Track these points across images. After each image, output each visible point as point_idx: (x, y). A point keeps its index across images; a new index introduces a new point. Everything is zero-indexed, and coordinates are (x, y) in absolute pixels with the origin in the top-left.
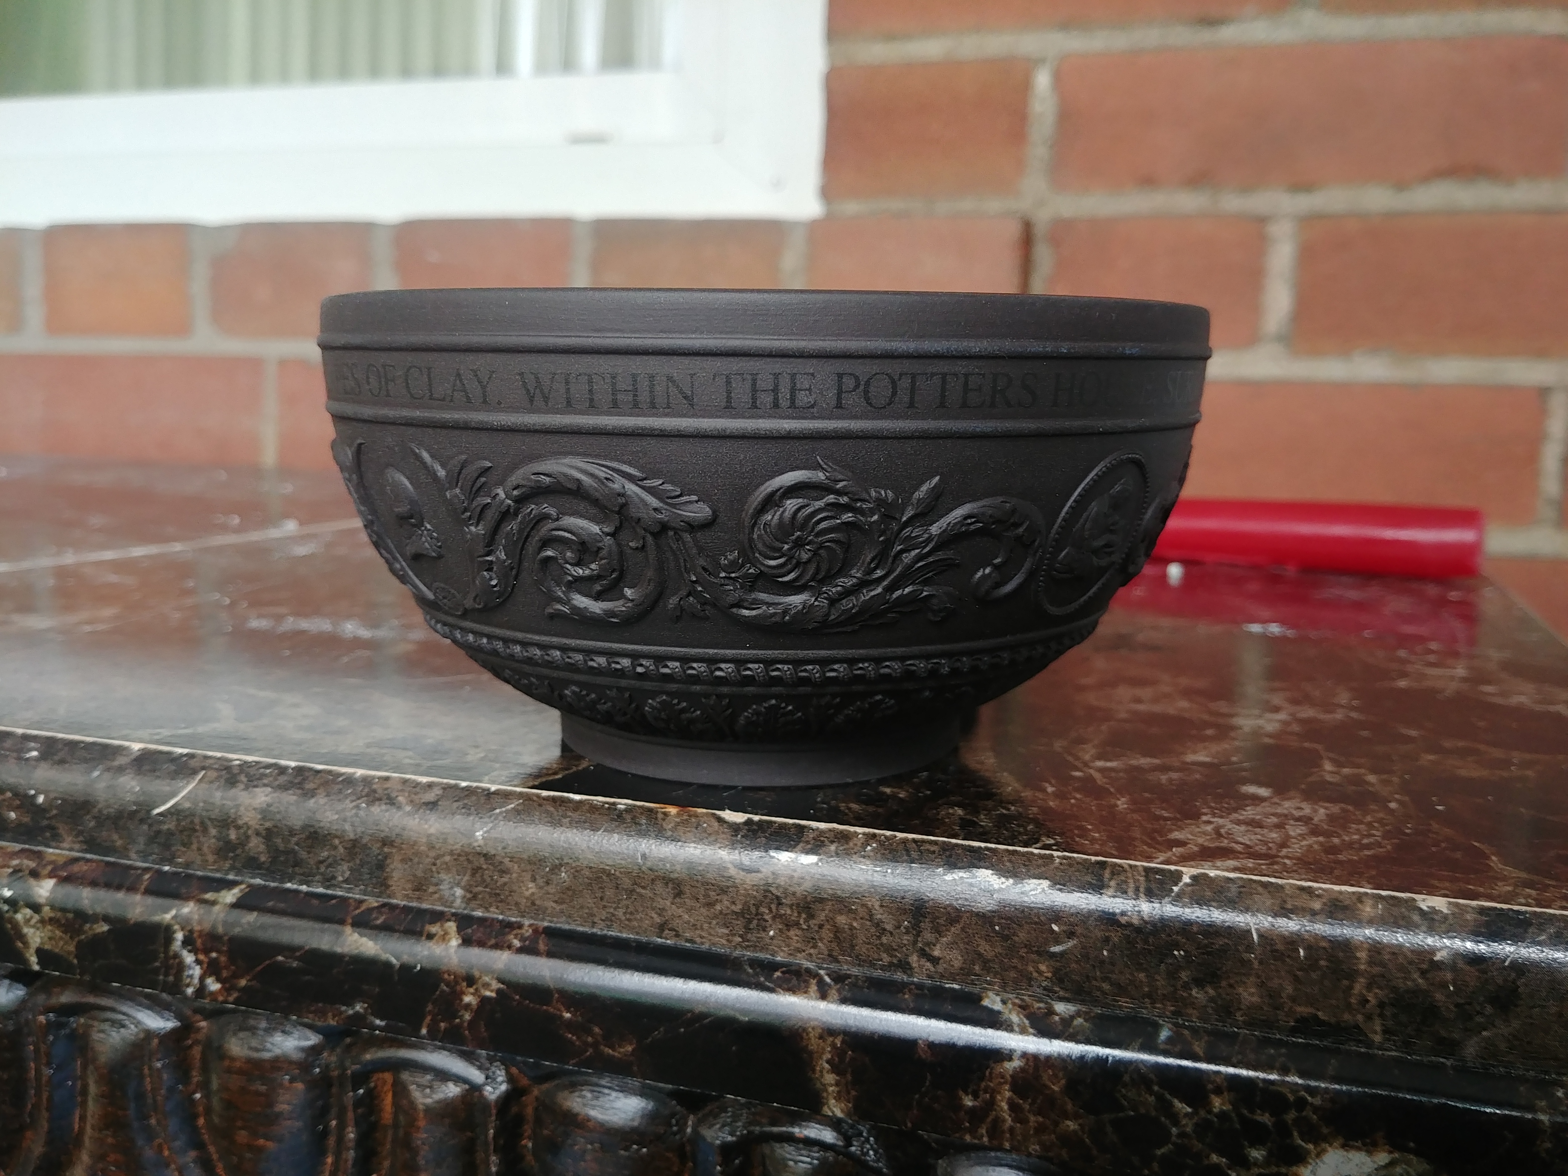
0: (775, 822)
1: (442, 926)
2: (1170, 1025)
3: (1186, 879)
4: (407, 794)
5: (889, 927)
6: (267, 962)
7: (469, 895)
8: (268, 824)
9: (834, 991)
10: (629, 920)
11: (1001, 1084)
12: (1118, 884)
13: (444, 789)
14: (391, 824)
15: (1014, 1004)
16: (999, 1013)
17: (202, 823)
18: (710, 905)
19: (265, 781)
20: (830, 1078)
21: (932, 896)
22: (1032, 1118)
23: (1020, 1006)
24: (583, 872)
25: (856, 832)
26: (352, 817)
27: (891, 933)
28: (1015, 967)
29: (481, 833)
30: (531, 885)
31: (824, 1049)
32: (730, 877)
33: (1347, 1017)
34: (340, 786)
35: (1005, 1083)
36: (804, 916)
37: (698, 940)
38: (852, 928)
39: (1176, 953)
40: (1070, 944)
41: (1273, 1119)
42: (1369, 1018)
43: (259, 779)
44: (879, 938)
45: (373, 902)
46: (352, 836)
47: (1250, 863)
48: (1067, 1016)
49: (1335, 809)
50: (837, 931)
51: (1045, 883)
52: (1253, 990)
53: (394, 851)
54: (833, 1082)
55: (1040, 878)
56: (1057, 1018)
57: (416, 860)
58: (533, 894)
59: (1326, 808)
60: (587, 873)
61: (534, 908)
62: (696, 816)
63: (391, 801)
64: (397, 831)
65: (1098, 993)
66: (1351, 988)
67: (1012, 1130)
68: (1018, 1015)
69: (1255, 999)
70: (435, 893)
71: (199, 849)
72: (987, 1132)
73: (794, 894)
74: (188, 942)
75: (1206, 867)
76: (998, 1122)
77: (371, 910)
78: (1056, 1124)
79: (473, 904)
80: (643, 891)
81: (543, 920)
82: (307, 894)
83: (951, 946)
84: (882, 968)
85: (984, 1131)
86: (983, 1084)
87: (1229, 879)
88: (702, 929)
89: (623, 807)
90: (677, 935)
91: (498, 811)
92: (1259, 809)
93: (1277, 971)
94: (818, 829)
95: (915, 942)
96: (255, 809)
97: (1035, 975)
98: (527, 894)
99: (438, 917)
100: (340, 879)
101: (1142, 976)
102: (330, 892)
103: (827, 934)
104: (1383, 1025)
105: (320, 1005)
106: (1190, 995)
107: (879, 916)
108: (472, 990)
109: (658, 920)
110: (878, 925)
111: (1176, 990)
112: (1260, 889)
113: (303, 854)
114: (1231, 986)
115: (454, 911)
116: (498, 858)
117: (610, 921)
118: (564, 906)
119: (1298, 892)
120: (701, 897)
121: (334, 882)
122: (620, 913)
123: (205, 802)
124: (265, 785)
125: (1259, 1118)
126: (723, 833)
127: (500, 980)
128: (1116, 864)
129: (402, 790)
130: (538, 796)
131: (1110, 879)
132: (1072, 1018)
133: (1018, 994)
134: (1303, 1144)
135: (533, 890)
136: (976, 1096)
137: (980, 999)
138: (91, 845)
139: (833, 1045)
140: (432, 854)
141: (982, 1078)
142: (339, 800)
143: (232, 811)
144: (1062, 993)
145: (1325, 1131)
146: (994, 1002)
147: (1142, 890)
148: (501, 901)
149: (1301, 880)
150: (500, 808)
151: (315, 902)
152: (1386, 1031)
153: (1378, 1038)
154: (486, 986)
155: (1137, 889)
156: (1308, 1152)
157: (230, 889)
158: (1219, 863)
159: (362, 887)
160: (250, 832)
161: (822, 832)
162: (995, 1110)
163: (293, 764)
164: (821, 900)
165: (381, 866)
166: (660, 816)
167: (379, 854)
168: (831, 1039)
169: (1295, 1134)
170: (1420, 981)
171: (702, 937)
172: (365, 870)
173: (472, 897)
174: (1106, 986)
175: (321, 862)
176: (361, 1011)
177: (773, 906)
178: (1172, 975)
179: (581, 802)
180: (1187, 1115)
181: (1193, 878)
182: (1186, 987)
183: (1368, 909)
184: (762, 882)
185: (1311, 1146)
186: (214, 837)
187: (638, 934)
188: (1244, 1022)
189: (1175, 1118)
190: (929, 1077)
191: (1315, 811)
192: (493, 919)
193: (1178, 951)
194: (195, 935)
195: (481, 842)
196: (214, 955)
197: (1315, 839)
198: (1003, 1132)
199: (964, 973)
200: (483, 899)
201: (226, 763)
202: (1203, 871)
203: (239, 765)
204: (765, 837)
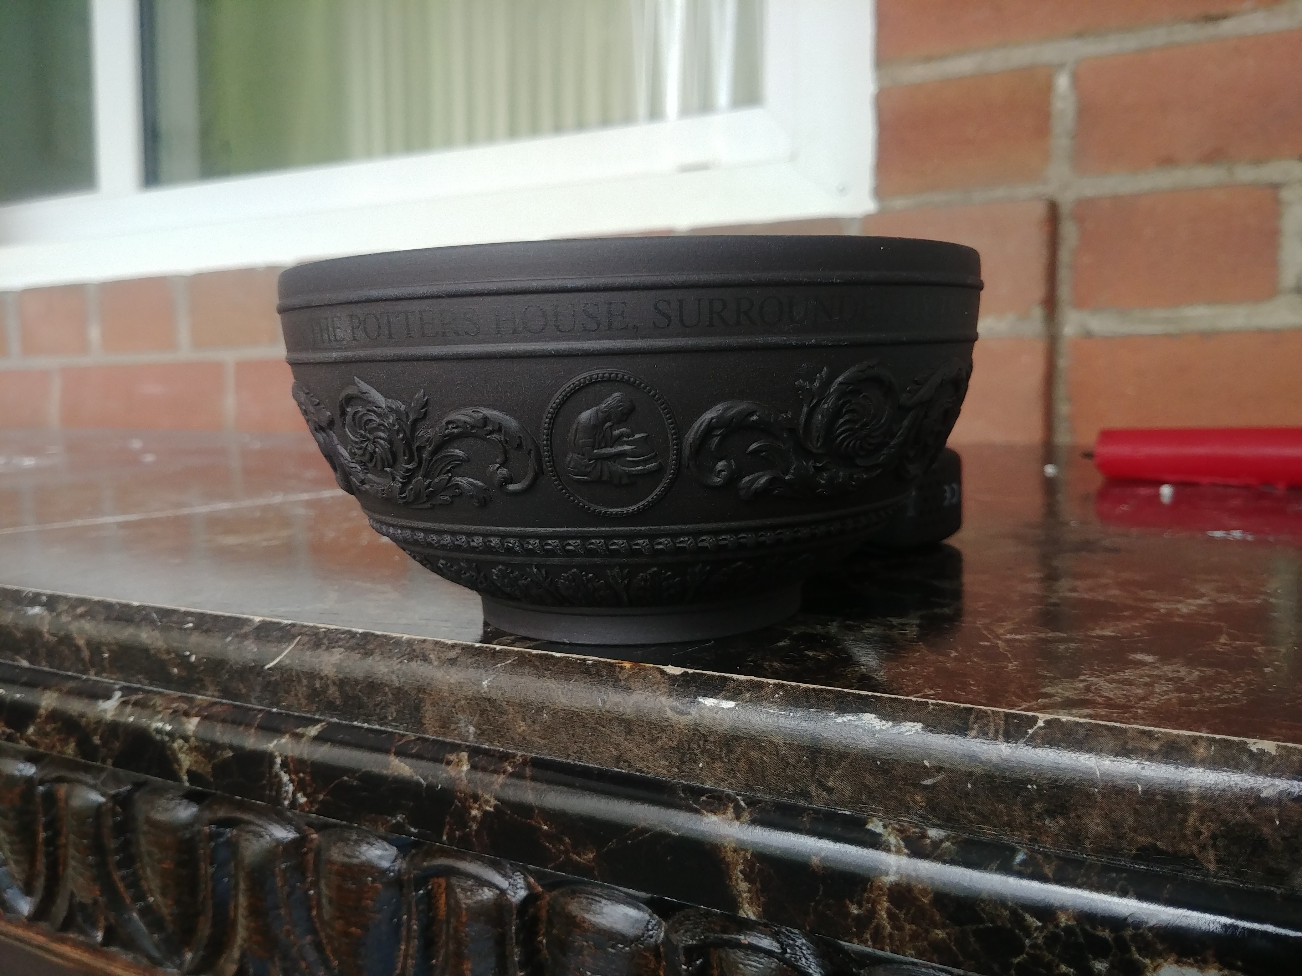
0: (705, 674)
1: (458, 755)
2: (1026, 850)
3: (1041, 723)
4: (436, 653)
5: (792, 761)
6: (337, 781)
7: (479, 732)
8: (341, 676)
9: (746, 814)
10: (594, 753)
11: (879, 895)
12: (980, 727)
13: (463, 649)
14: (424, 675)
15: (893, 828)
16: (880, 835)
17: (298, 675)
18: (653, 741)
19: (341, 644)
20: (743, 886)
21: (825, 735)
22: (907, 927)
23: (898, 830)
24: (559, 714)
25: (768, 683)
26: (397, 670)
27: (794, 766)
28: (894, 797)
29: (486, 682)
30: (522, 724)
31: (737, 861)
32: (668, 719)
33: (1182, 846)
34: (391, 647)
35: (883, 895)
36: (725, 751)
37: (645, 770)
38: (763, 762)
39: (1029, 786)
40: (941, 777)
41: (1113, 935)
42: (1203, 848)
43: (337, 642)
44: (784, 770)
45: (412, 736)
46: (397, 685)
47: (1103, 712)
48: (937, 840)
49: (1209, 672)
50: (751, 763)
51: (919, 726)
52: (1098, 821)
53: (426, 696)
54: (746, 889)
55: (914, 722)
56: (928, 841)
57: (441, 703)
58: (524, 730)
59: (1201, 671)
60: (562, 714)
61: (525, 743)
62: (645, 669)
63: (425, 659)
64: (428, 681)
65: (965, 822)
66: (1185, 820)
67: (891, 935)
68: (896, 838)
69: (1100, 829)
70: (455, 730)
71: (296, 695)
72: (871, 937)
73: (717, 732)
74: (284, 765)
75: (1062, 713)
76: (878, 929)
77: (409, 742)
78: (927, 932)
79: (483, 738)
80: (603, 729)
81: (532, 752)
82: (368, 730)
83: (841, 778)
84: (789, 796)
85: (868, 936)
86: (866, 895)
87: (1078, 724)
88: (648, 761)
89: (590, 662)
90: (630, 766)
91: (499, 665)
92: (1138, 671)
93: (1118, 804)
94: (738, 680)
95: (813, 775)
96: (332, 664)
97: (912, 804)
98: (520, 731)
99: (456, 748)
100: (390, 718)
101: (1001, 806)
102: (383, 728)
103: (743, 766)
104: (1216, 855)
105: (373, 815)
106: (1044, 824)
107: (783, 752)
108: (477, 806)
109: (615, 753)
110: (783, 759)
111: (1031, 820)
112: (1105, 732)
113: (365, 699)
114: (1079, 817)
115: (468, 744)
116: (498, 702)
117: (581, 752)
118: (546, 741)
119: (1139, 735)
120: (646, 735)
121: (386, 721)
122: (587, 747)
123: (299, 659)
124: (340, 646)
125: (1100, 934)
126: (664, 683)
127: (497, 799)
128: (981, 710)
129: (434, 650)
130: (530, 654)
131: (975, 723)
132: (942, 841)
133: (899, 820)
134: (1141, 958)
135: (524, 728)
136: (860, 906)
137: (866, 823)
138: (226, 693)
139: (745, 858)
140: (452, 699)
141: (864, 890)
142: (389, 657)
143: (317, 666)
144: (935, 821)
145: (1160, 947)
146: (877, 826)
147: (1001, 732)
148: (502, 736)
149: (1144, 725)
150: (501, 662)
151: (371, 735)
152: (1219, 861)
153: (1212, 867)
154: (487, 802)
155: (997, 732)
156: (1146, 967)
157: (315, 726)
158: (1074, 711)
159: (405, 725)
160: (329, 682)
161: (741, 682)
162: (877, 918)
163: (360, 631)
164: (737, 738)
165: (417, 708)
166: (618, 669)
167: (415, 699)
168: (743, 853)
169: (1133, 949)
170: (1248, 815)
171: (648, 768)
172: (407, 711)
173: (481, 733)
174: (972, 816)
175: (377, 705)
176: (401, 821)
177: (701, 743)
178: (1027, 806)
179: (560, 658)
180: (1037, 928)
181: (1047, 722)
182: (1039, 817)
183: (1201, 751)
184: (692, 723)
185: (1147, 961)
186: (305, 686)
187: (601, 764)
188: (1092, 849)
189: (1027, 931)
190: (822, 888)
191: (1190, 673)
192: (495, 751)
193: (1032, 785)
194: (289, 760)
195: (486, 690)
196: (302, 775)
197: (1177, 695)
198: (884, 937)
199: (853, 802)
200: (489, 734)
201: (316, 631)
202: (1056, 717)
203: (324, 632)
204: (696, 687)
